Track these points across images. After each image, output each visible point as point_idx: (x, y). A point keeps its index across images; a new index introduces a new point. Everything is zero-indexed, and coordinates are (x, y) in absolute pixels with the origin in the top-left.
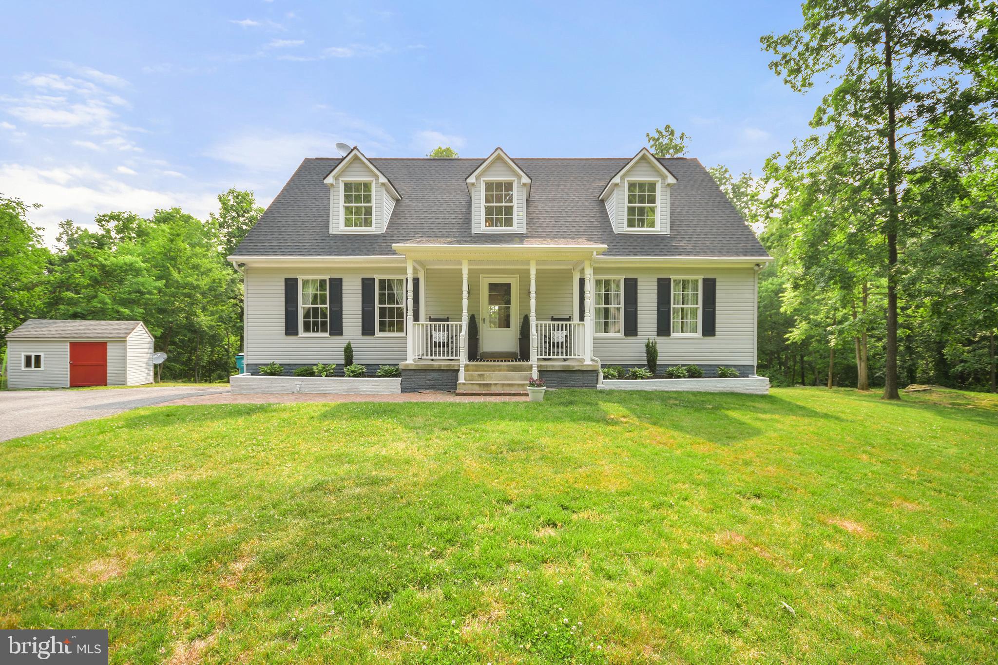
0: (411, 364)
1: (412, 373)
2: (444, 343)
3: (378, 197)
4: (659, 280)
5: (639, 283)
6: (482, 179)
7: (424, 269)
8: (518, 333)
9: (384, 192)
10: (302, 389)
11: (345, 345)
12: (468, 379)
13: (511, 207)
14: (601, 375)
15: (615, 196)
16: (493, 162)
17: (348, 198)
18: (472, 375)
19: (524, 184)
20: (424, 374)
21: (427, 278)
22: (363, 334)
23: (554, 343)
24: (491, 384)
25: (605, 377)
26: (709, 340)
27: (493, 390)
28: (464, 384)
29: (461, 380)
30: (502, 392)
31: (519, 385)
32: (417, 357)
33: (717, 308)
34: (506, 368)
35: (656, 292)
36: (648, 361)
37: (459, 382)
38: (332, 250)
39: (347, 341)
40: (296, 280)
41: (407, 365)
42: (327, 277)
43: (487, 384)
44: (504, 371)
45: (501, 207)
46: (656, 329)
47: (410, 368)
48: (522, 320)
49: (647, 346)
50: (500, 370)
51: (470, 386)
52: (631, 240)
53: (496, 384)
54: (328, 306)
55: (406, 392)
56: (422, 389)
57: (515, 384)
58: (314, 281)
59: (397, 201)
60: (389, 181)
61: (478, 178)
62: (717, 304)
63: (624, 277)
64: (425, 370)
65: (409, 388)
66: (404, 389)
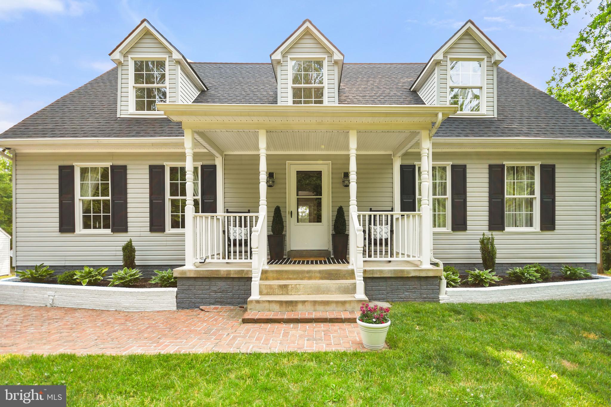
0: (190, 271)
1: (191, 282)
2: (240, 241)
3: (173, 77)
4: (491, 167)
5: (468, 171)
6: (289, 56)
7: (222, 155)
8: (331, 228)
9: (180, 71)
10: (55, 301)
11: (124, 244)
12: (265, 291)
13: (322, 88)
14: (444, 282)
15: (436, 75)
16: (301, 37)
17: (138, 78)
18: (270, 287)
19: (336, 62)
20: (208, 283)
21: (225, 165)
22: (151, 230)
23: (375, 240)
24: (297, 302)
25: (448, 285)
26: (548, 234)
27: (301, 312)
28: (258, 302)
29: (255, 296)
30: (313, 316)
31: (337, 302)
32: (199, 260)
33: (557, 199)
34: (318, 275)
35: (487, 180)
36: (484, 259)
37: (251, 298)
38: (114, 132)
39: (128, 239)
40: (72, 168)
41: (184, 272)
42: (108, 164)
43: (291, 302)
44: (315, 278)
45: (310, 89)
46: (487, 223)
47: (188, 275)
48: (336, 213)
49: (482, 242)
50: (310, 278)
51: (267, 304)
52: (456, 123)
53: (304, 302)
54: (109, 198)
55: (183, 308)
56: (205, 304)
57: (332, 302)
58: (94, 170)
59: (203, 92)
60: (183, 57)
61: (284, 55)
62: (557, 194)
63: (451, 163)
64: (209, 279)
65: (188, 302)
66: (181, 304)
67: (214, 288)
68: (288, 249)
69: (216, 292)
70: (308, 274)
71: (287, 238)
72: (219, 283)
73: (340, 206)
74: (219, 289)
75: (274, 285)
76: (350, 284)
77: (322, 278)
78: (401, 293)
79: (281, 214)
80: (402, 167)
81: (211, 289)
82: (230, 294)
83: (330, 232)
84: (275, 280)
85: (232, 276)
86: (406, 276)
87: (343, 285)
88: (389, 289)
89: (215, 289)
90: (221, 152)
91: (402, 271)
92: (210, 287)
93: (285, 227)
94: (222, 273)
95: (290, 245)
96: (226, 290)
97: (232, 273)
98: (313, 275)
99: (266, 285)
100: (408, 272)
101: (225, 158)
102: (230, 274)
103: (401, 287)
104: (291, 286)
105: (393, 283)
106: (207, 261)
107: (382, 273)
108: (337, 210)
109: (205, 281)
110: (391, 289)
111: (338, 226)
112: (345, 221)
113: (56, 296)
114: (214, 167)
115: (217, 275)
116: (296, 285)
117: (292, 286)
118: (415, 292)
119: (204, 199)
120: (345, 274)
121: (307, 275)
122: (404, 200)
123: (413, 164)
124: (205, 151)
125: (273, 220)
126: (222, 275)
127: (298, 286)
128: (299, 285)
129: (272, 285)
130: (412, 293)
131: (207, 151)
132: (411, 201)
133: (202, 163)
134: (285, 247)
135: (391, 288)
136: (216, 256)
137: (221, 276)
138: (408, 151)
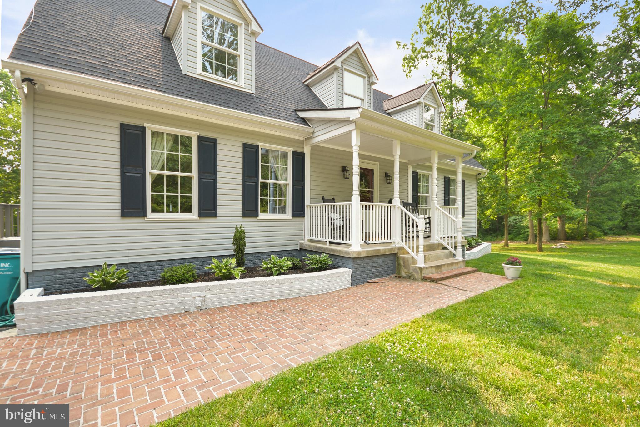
1: (362, 261)
10: (207, 303)
20: (372, 261)
40: (144, 130)
55: (357, 284)
64: (372, 257)
65: (359, 278)
66: (356, 281)
89: (376, 265)
92: (372, 264)
113: (206, 296)
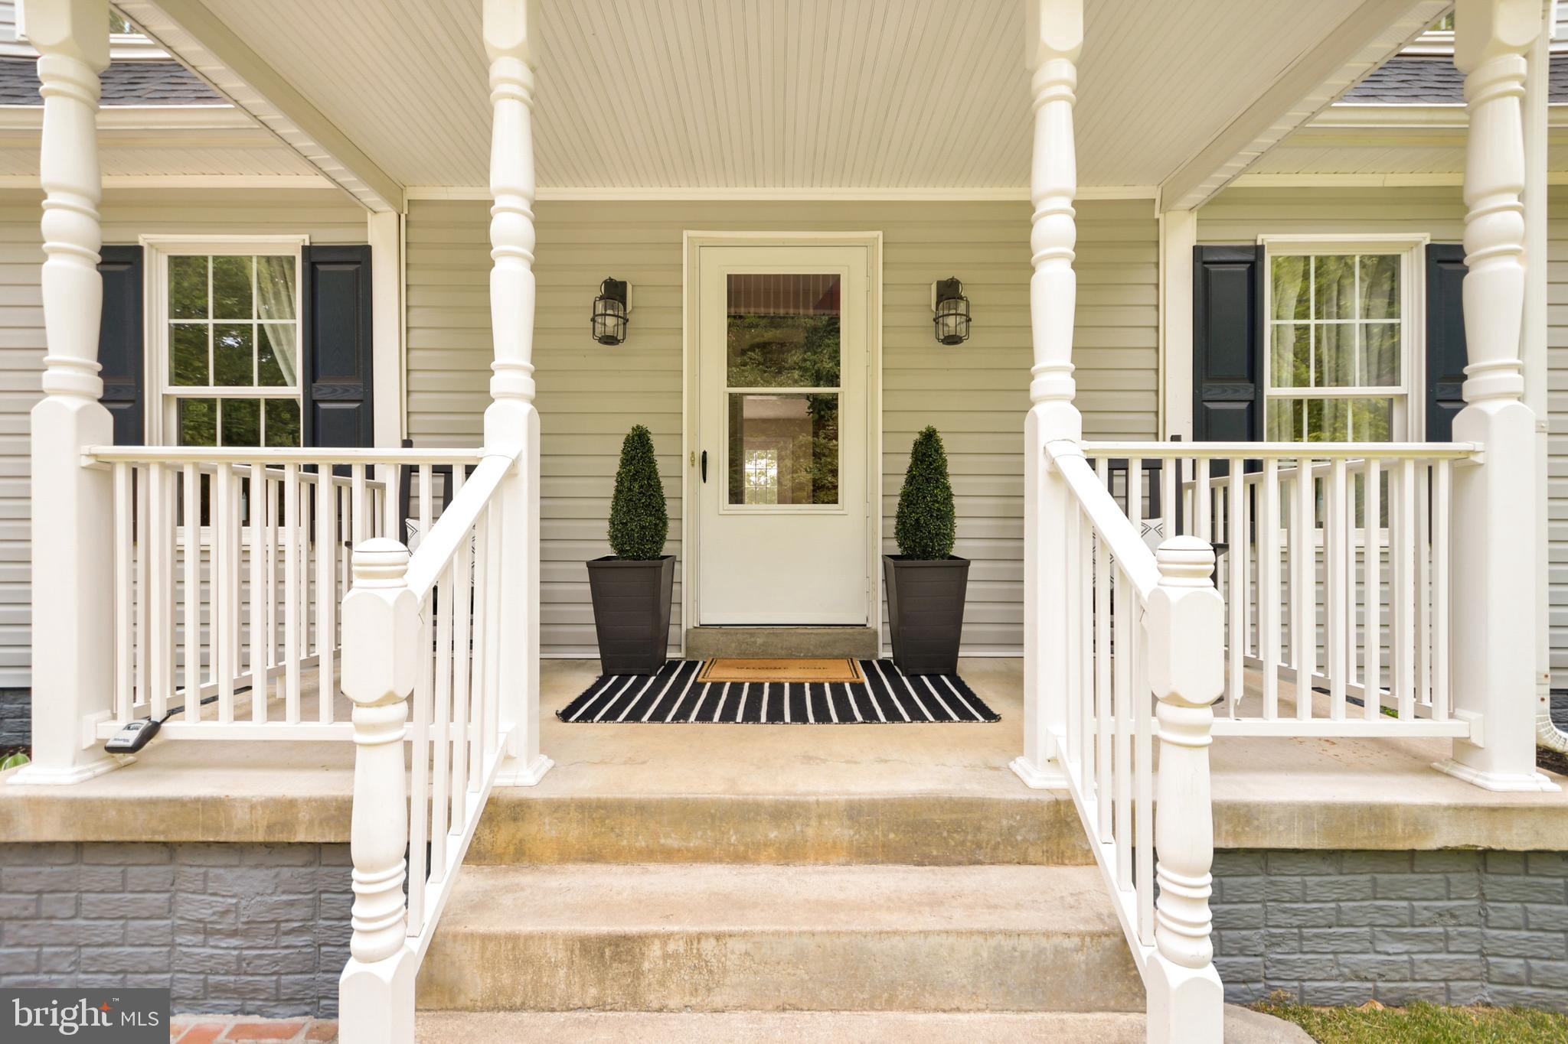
7: (396, 203)
67: (197, 907)
68: (688, 621)
69: (207, 931)
70: (778, 827)
71: (685, 571)
72: (229, 875)
73: (928, 428)
74: (226, 912)
75: (543, 936)
76: (1076, 941)
77: (866, 854)
78: (1357, 947)
79: (651, 463)
80: (1201, 255)
81: (181, 910)
82: (299, 940)
83: (875, 548)
84: (575, 861)
85: (301, 837)
86: (1399, 846)
87: (1026, 944)
88: (1282, 919)
89: (206, 913)
90: (391, 189)
91: (1379, 815)
92: (171, 902)
93: (671, 524)
94: (241, 816)
95: (697, 601)
96: (270, 917)
97: (304, 815)
98: (810, 832)
99: (486, 938)
100: (1419, 818)
101: (411, 218)
102: (288, 825)
103: (1354, 909)
104: (665, 944)
105: (1311, 880)
106: (173, 729)
107: (1248, 822)
108: (910, 448)
109: (145, 861)
110: (1295, 921)
111: (917, 520)
112: (950, 496)
114: (361, 256)
115: (206, 829)
116: (700, 937)
117: (671, 947)
118: (1447, 937)
119: (316, 397)
120: (1011, 831)
121: (773, 835)
122: (1210, 405)
123: (1251, 244)
124: (322, 182)
125: (618, 491)
126: (239, 832)
127: (708, 946)
128: (718, 937)
129: (530, 937)
130: (1429, 947)
131: (329, 185)
132: (1239, 411)
133: (306, 237)
134: (674, 608)
135: (1295, 913)
136: (226, 700)
137: (233, 838)
138: (1235, 184)
